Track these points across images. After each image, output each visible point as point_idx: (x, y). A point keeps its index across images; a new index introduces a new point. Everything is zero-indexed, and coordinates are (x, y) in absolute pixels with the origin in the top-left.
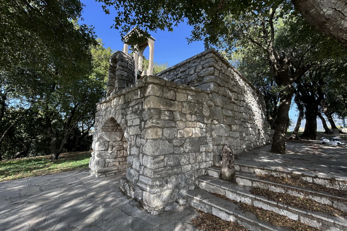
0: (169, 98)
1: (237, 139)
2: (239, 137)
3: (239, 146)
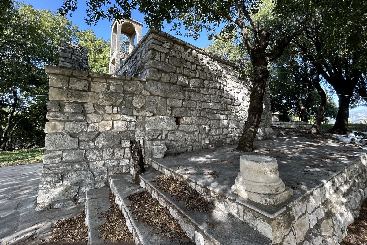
0: (78, 88)
1: (194, 134)
2: (199, 130)
3: (197, 141)
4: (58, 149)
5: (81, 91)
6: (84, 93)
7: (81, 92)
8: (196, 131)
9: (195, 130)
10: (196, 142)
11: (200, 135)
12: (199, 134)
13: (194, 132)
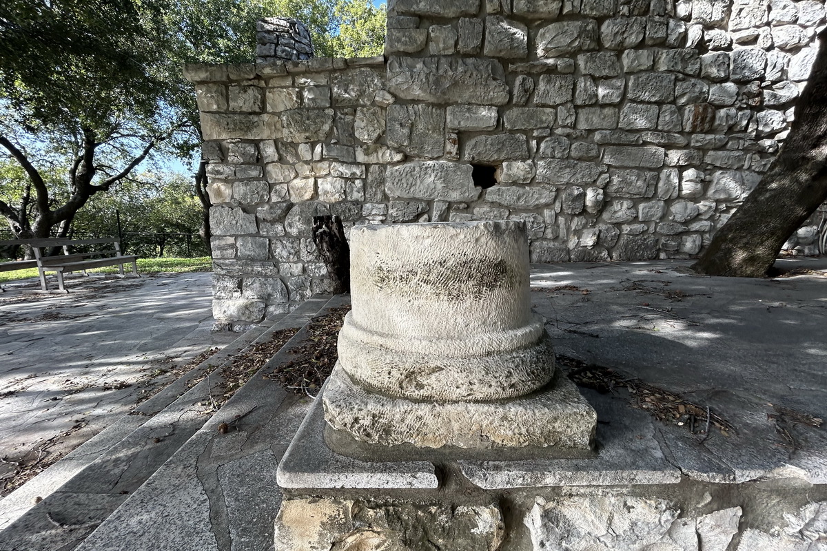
0: (244, 109)
1: (541, 214)
2: (558, 205)
3: (550, 236)
4: (228, 234)
5: (250, 113)
6: (256, 119)
7: (251, 117)
8: (547, 206)
9: (543, 201)
10: (546, 239)
11: (561, 220)
12: (557, 215)
13: (538, 209)
